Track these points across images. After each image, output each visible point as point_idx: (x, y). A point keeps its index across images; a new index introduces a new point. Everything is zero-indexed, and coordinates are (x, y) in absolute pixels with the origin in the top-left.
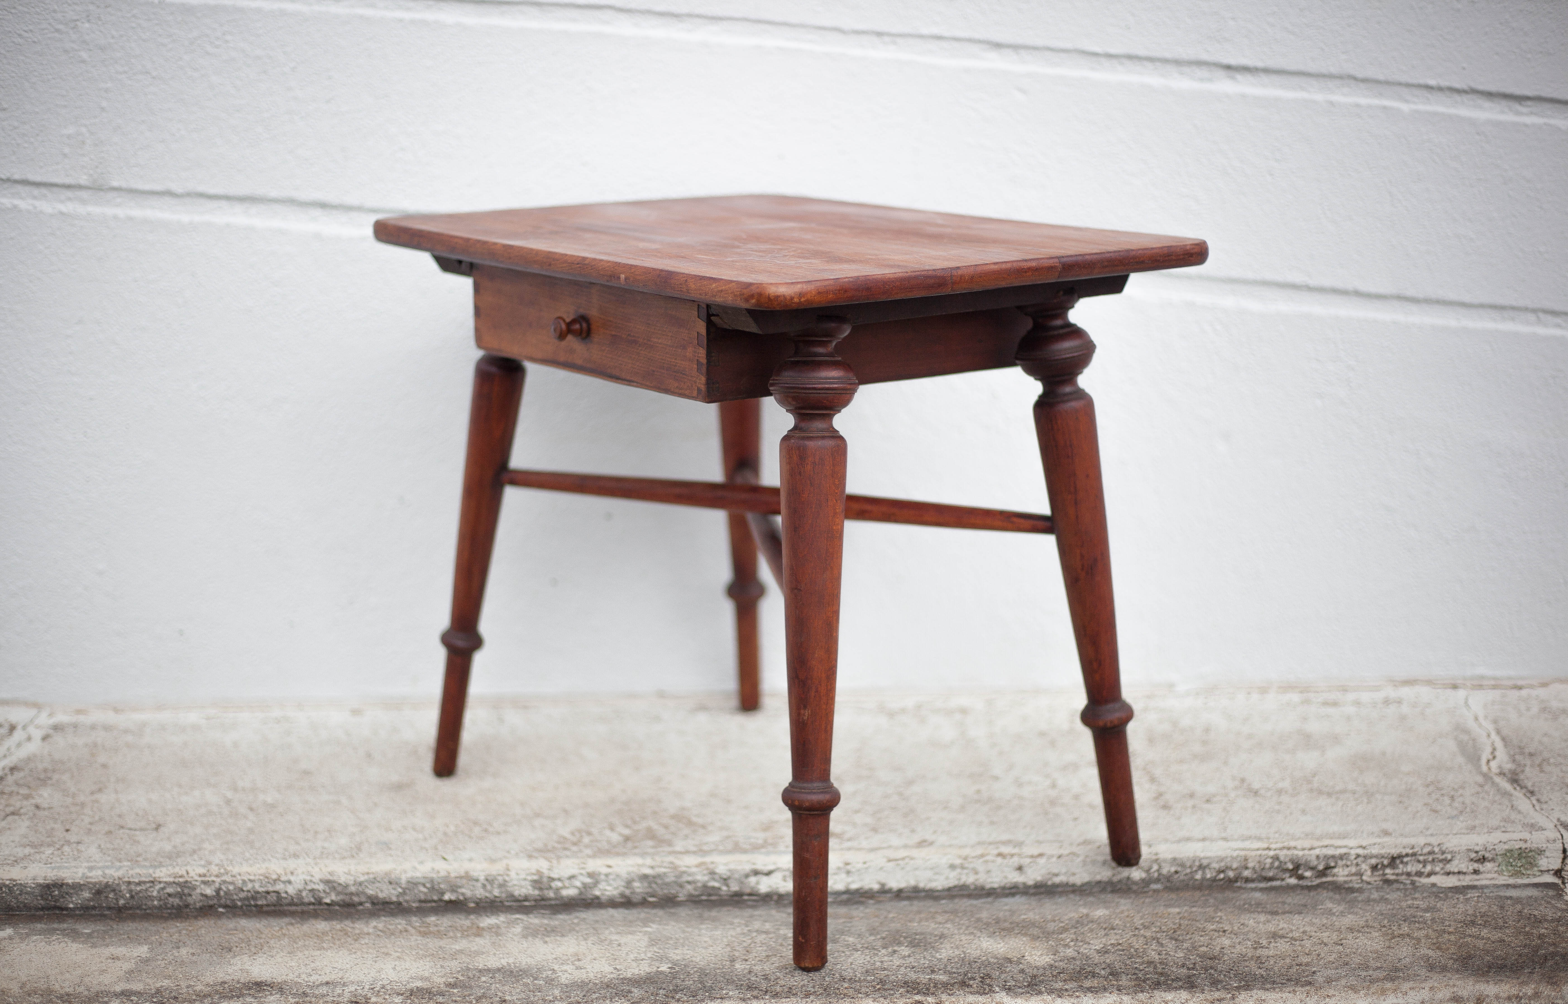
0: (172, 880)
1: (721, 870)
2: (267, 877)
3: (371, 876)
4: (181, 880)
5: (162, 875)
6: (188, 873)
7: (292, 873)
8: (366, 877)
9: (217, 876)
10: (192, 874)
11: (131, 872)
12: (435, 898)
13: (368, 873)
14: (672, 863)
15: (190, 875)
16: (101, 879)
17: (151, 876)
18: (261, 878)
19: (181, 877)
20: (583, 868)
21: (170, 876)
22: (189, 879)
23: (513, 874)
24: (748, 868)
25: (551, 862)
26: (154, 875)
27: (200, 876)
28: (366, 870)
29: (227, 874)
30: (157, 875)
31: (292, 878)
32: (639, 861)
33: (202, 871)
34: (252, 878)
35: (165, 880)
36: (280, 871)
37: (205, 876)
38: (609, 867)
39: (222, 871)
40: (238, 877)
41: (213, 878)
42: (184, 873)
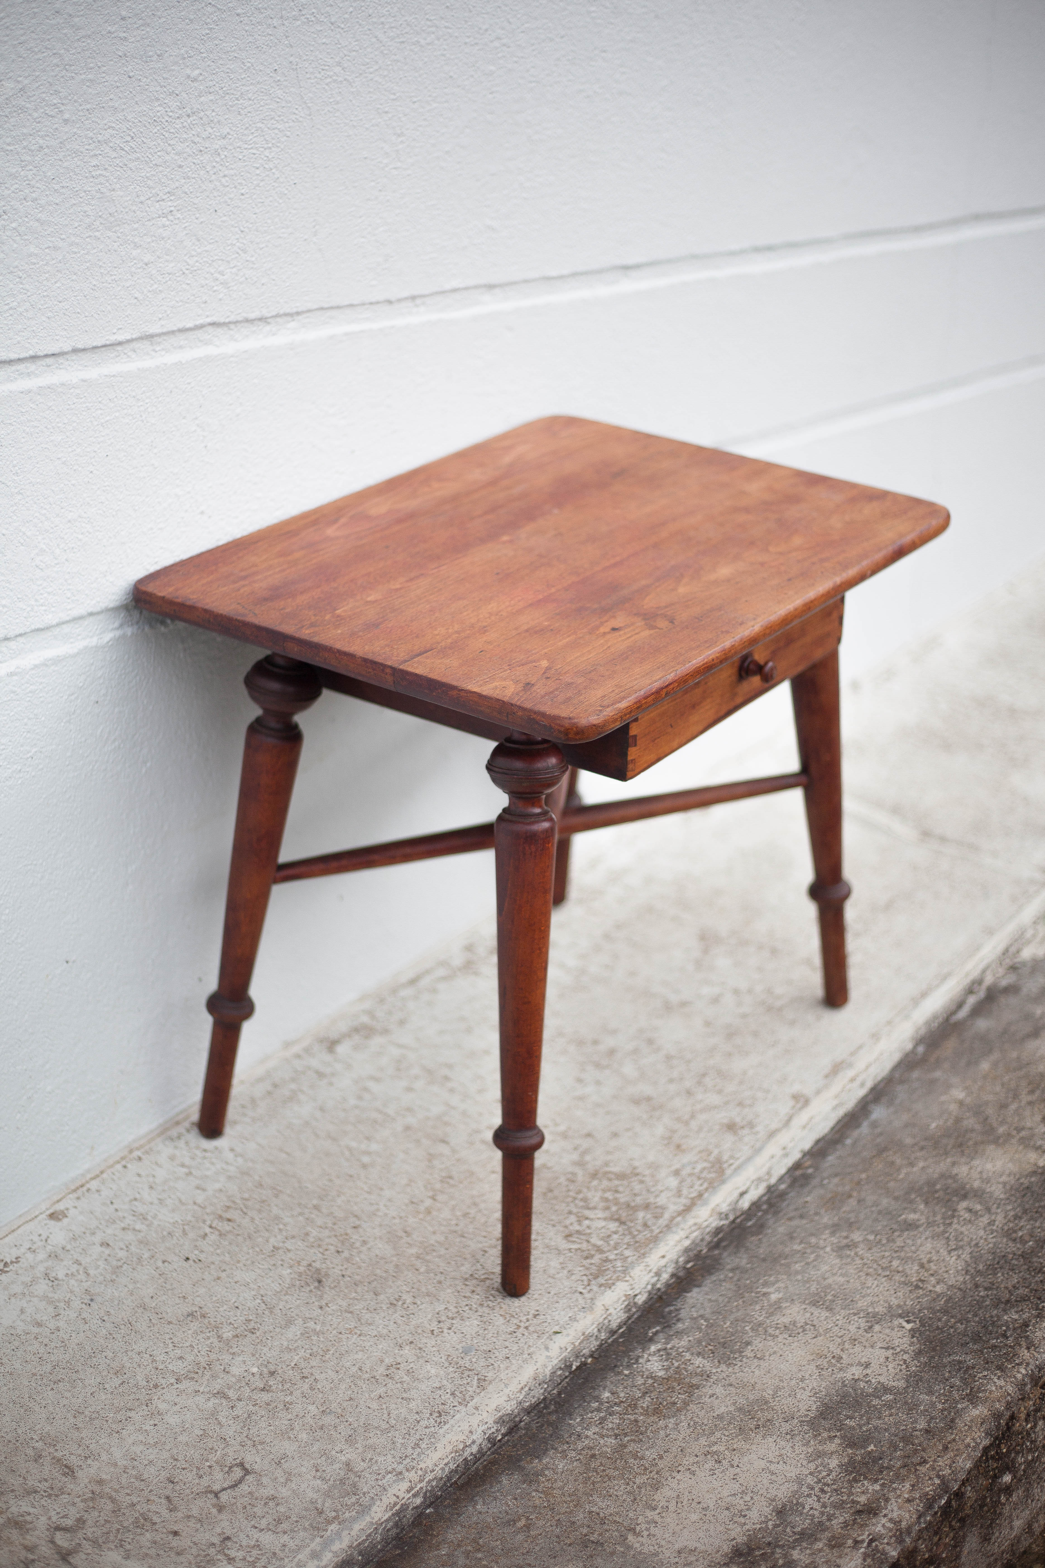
0: (390, 1514)
1: (724, 1208)
2: (456, 1452)
3: (527, 1389)
4: (397, 1507)
5: (379, 1515)
6: (398, 1497)
7: (471, 1432)
8: (524, 1393)
9: (421, 1481)
10: (401, 1494)
11: (353, 1533)
12: (567, 1374)
13: (522, 1388)
14: (695, 1224)
15: (401, 1498)
16: (336, 1560)
17: (372, 1523)
18: (453, 1455)
19: (395, 1504)
20: (650, 1271)
21: (386, 1511)
22: (403, 1502)
23: (611, 1310)
24: (736, 1194)
25: (627, 1281)
26: (374, 1521)
27: (408, 1492)
28: (520, 1386)
29: (426, 1473)
30: (376, 1519)
31: (474, 1437)
32: (676, 1237)
33: (405, 1485)
34: (446, 1461)
35: (385, 1518)
36: (462, 1437)
37: (412, 1488)
38: (663, 1257)
39: (420, 1472)
40: (437, 1469)
41: (419, 1486)
42: (395, 1498)
